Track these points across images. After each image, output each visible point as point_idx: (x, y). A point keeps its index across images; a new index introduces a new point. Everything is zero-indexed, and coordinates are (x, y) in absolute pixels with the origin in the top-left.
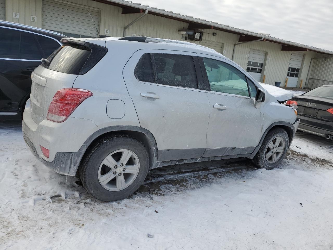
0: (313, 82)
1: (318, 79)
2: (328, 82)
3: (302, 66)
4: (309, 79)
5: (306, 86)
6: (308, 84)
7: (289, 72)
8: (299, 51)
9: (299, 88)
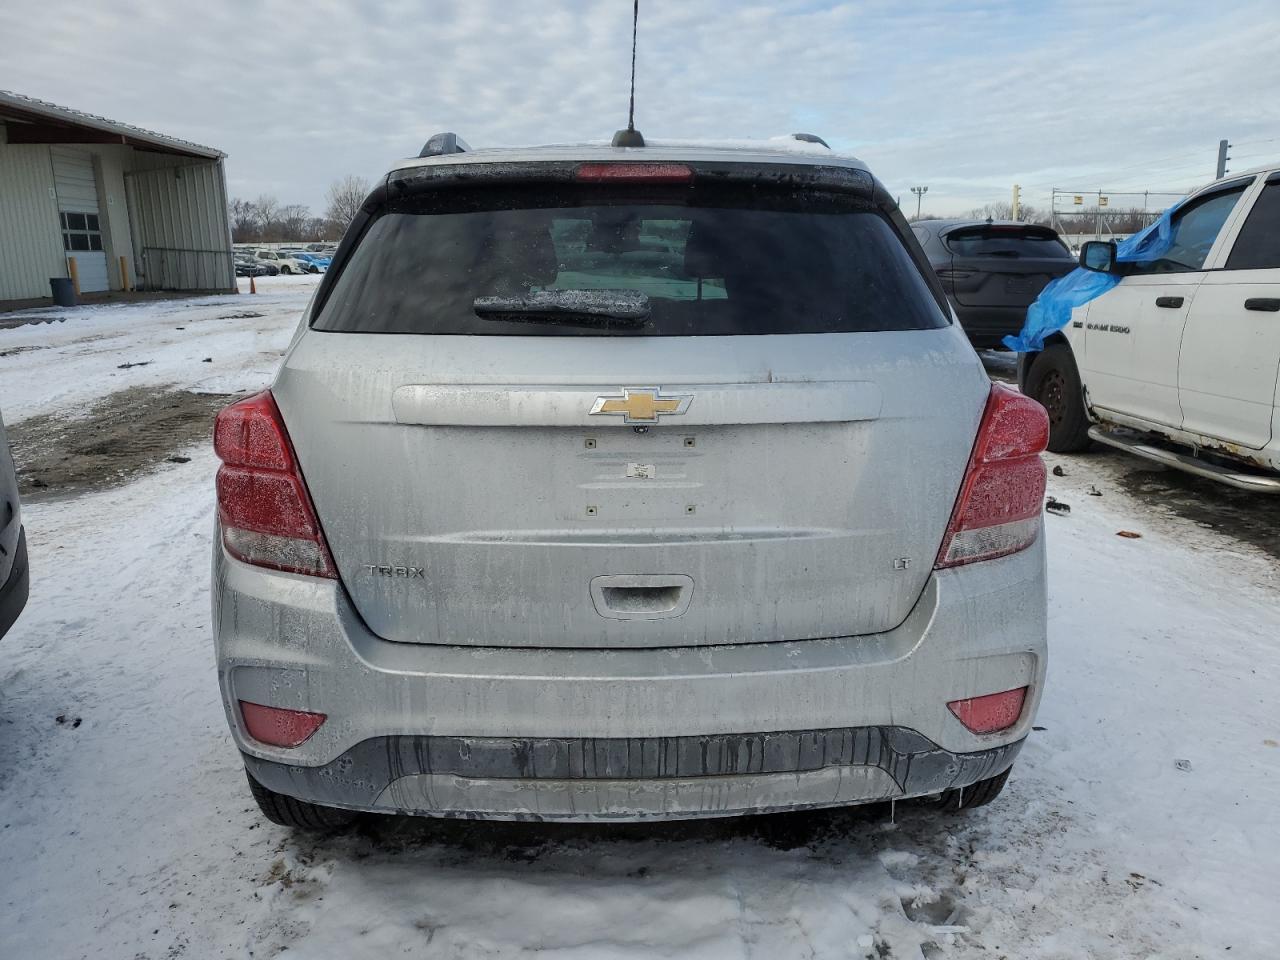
0: (163, 262)
1: (174, 250)
2: (213, 254)
3: (101, 201)
4: (143, 252)
5: (141, 281)
6: (145, 269)
7: (65, 231)
8: (75, 145)
9: (124, 290)
